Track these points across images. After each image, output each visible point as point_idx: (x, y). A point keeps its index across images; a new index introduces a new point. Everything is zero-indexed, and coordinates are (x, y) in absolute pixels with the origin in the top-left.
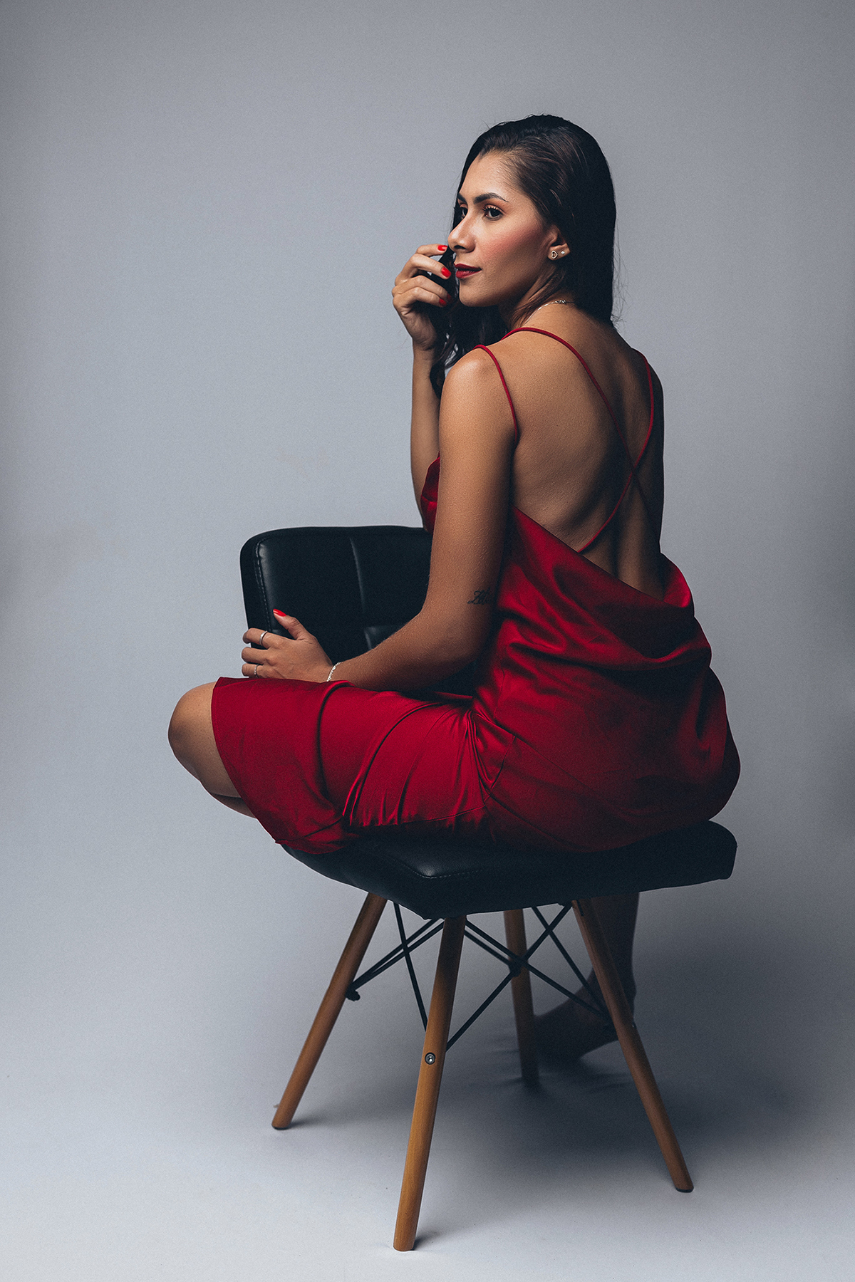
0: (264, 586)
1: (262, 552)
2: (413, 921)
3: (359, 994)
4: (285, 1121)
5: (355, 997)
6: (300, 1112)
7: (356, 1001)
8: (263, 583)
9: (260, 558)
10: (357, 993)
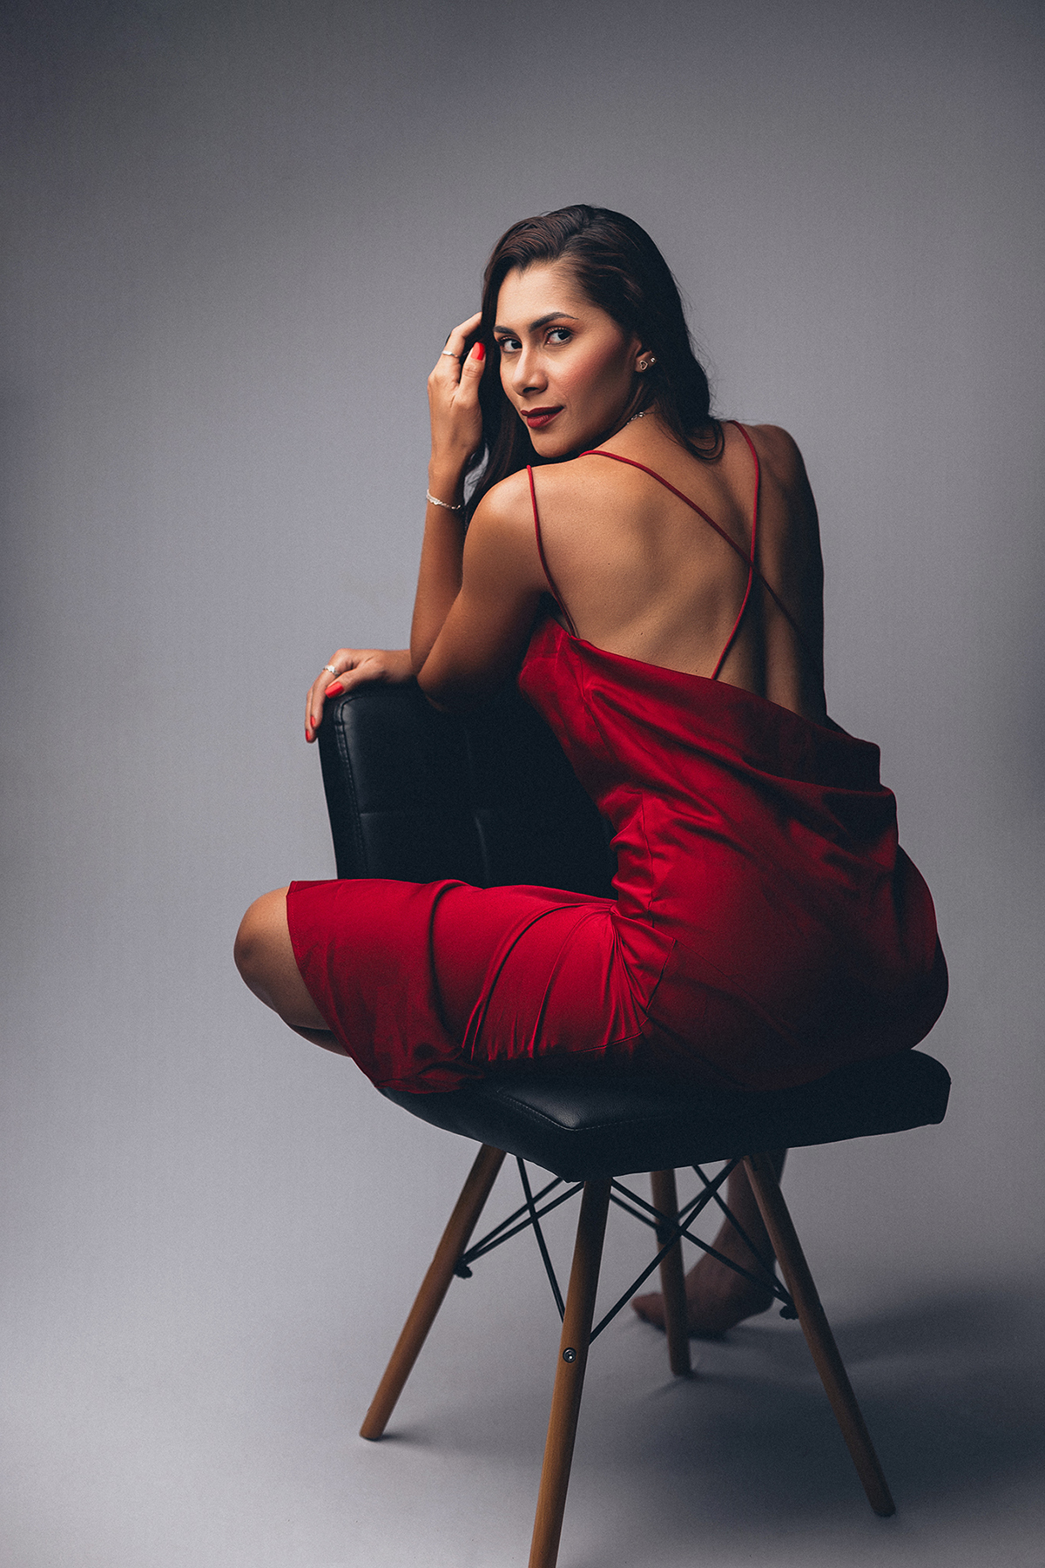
0: (349, 758)
1: (346, 713)
2: (540, 1176)
3: (471, 1269)
4: (375, 1430)
5: (467, 1274)
6: (393, 1424)
7: (467, 1279)
8: (348, 754)
9: (343, 723)
10: (468, 1268)
